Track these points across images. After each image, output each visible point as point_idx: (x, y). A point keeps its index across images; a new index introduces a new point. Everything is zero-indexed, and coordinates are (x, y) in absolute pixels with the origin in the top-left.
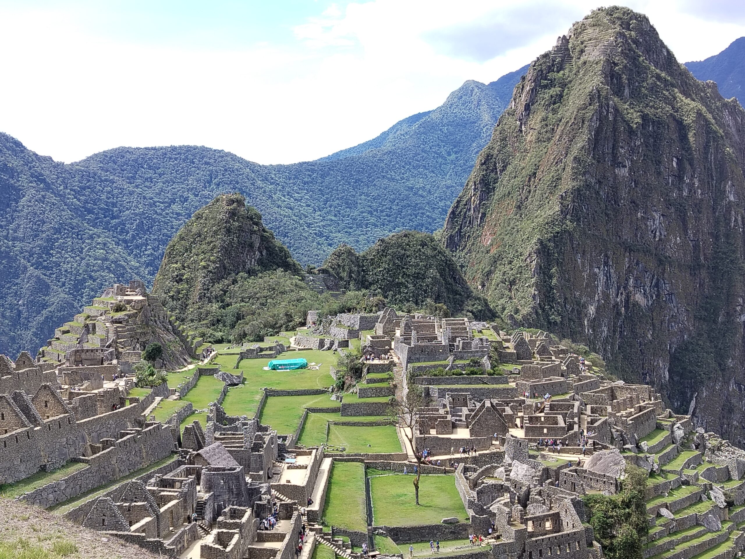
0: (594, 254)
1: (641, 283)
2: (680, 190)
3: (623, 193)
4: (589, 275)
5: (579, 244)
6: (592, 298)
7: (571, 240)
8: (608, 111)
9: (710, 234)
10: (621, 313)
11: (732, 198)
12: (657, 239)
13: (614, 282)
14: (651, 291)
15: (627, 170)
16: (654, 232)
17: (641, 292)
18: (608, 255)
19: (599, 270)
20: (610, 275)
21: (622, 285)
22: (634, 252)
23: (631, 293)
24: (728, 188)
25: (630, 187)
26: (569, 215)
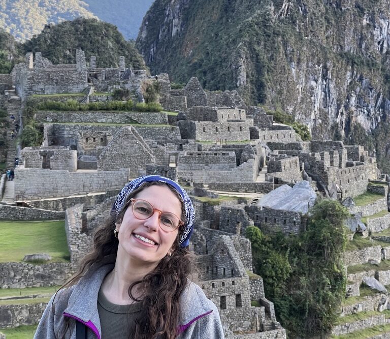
0: (310, 64)
1: (364, 102)
4: (305, 89)
5: (293, 51)
6: (308, 115)
7: (285, 44)
10: (341, 136)
12: (385, 51)
13: (333, 99)
14: (375, 112)
16: (381, 43)
17: (364, 113)
18: (328, 67)
19: (317, 83)
20: (329, 91)
21: (343, 103)
22: (357, 65)
23: (352, 114)
26: (282, 17)
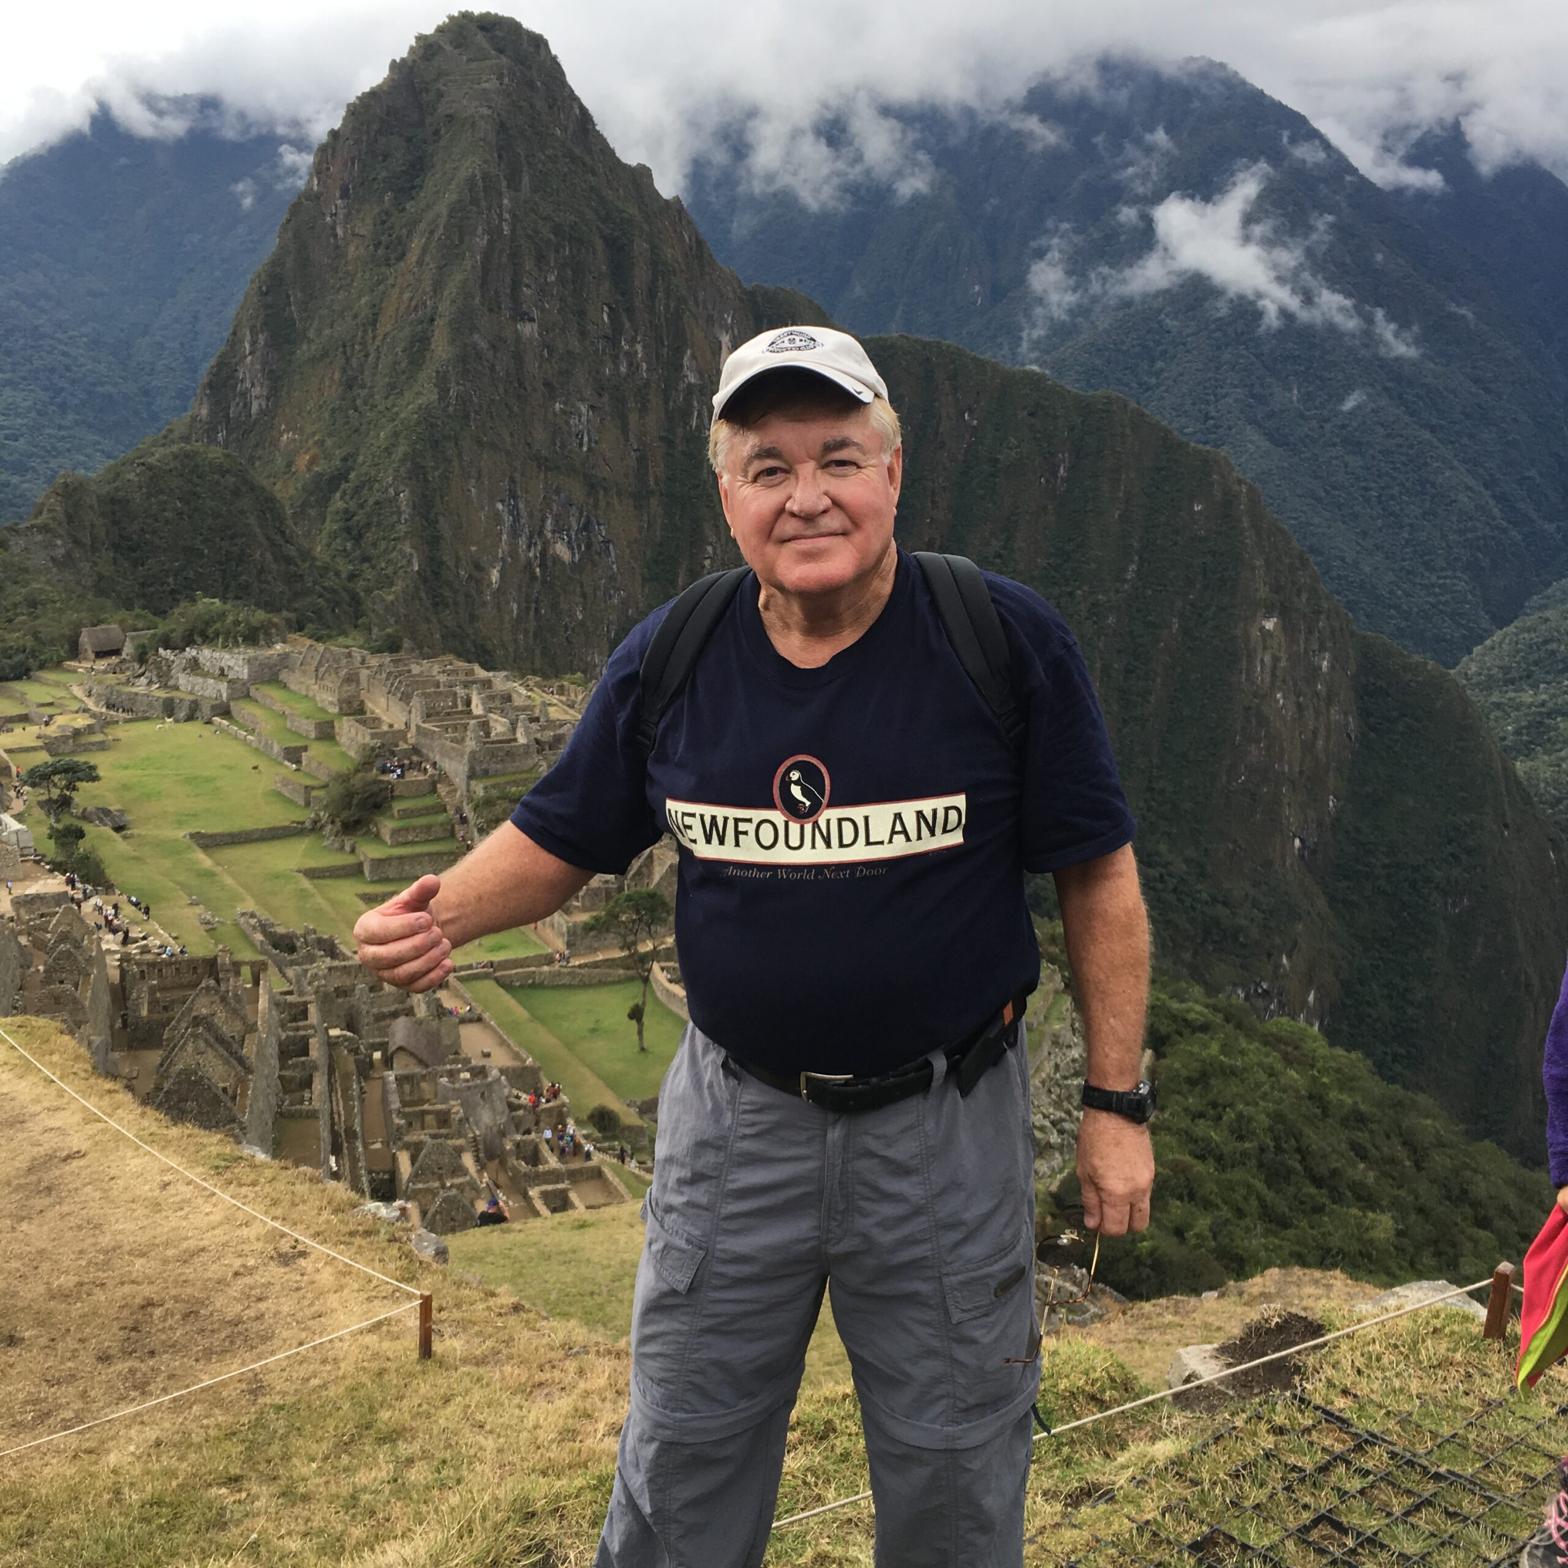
0: (494, 478)
1: (564, 525)
2: (616, 365)
3: (532, 367)
4: (489, 516)
5: (471, 462)
6: (494, 555)
7: (460, 455)
8: (500, 216)
9: (662, 439)
10: (536, 576)
11: (693, 380)
12: (585, 449)
13: (524, 525)
14: (578, 537)
15: (535, 326)
16: (579, 435)
17: (564, 539)
18: (516, 479)
19: (504, 505)
20: (518, 514)
21: (536, 529)
22: (552, 471)
23: (549, 542)
24: (686, 361)
25: (542, 356)
26: (451, 409)
